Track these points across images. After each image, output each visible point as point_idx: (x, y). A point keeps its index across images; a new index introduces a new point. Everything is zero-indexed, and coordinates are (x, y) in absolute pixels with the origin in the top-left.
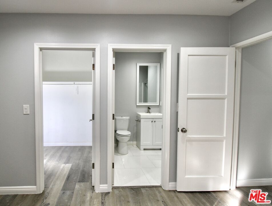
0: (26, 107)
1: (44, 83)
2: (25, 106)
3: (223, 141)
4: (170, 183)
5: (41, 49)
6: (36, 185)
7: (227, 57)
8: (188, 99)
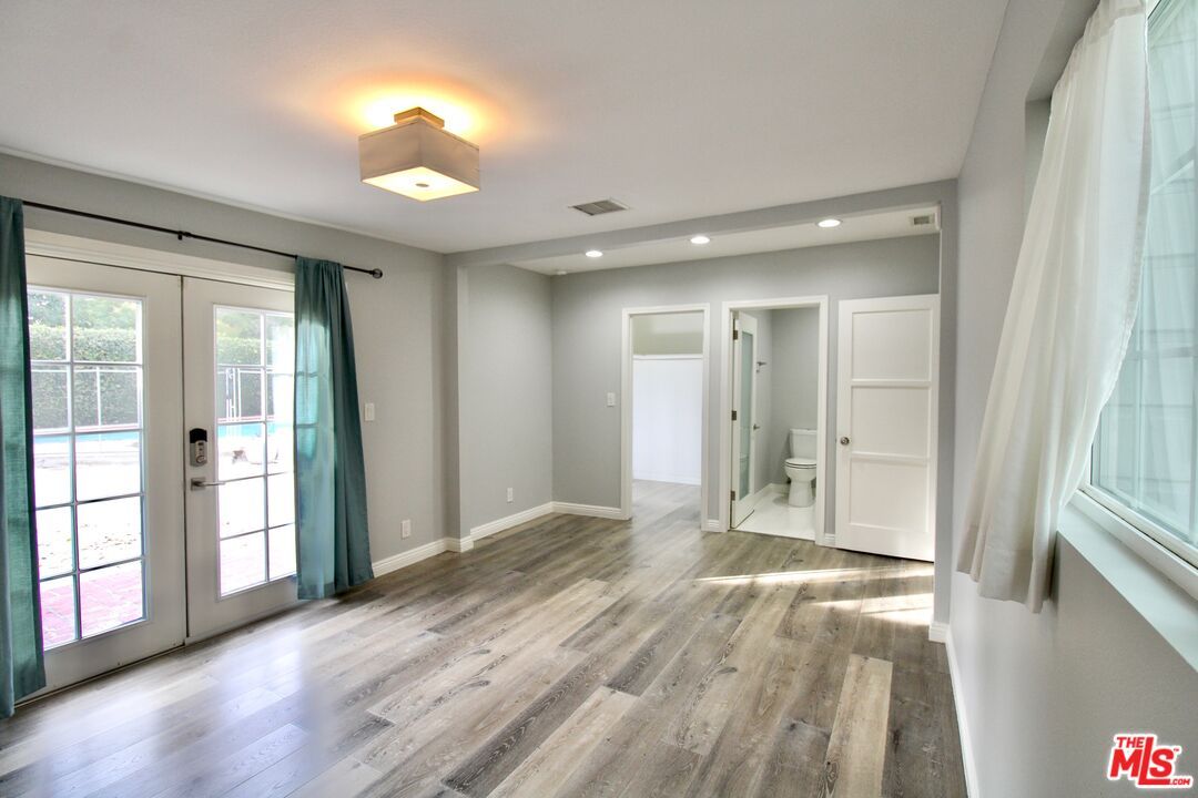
0: (611, 395)
1: (635, 357)
2: (609, 394)
3: (926, 466)
4: (827, 535)
5: (631, 316)
6: (619, 506)
7: (931, 312)
8: (852, 387)
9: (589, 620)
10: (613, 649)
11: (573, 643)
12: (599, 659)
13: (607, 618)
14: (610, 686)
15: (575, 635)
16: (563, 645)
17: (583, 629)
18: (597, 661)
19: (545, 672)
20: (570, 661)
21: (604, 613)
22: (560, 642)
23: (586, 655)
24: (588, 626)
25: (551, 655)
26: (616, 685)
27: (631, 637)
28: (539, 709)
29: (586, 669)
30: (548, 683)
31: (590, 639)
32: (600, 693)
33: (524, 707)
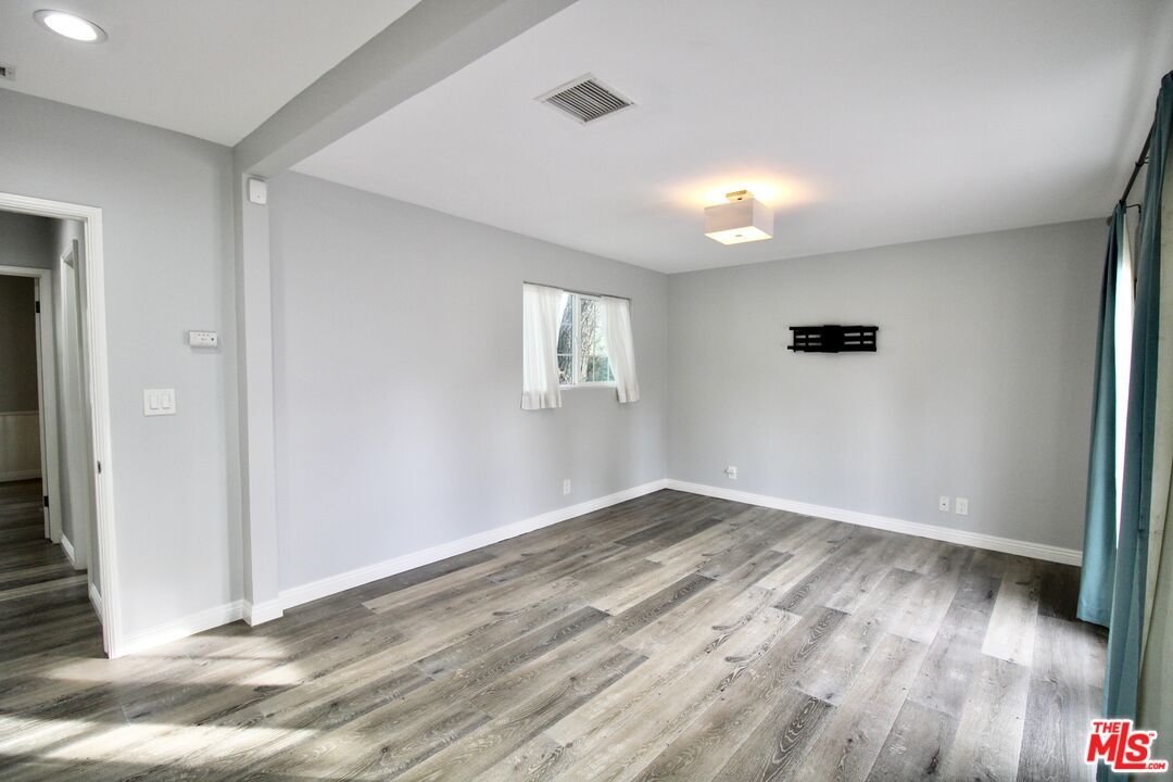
9: (605, 691)
10: (591, 646)
11: (633, 659)
12: (609, 637)
13: (581, 692)
14: (608, 615)
15: (628, 669)
16: (644, 658)
17: (617, 677)
18: (612, 635)
19: (663, 632)
20: (639, 640)
21: (580, 701)
22: (647, 662)
23: (621, 643)
24: (610, 682)
25: (658, 648)
26: (604, 615)
27: (563, 659)
28: (666, 607)
29: (625, 630)
30: (660, 623)
31: (611, 661)
32: (617, 611)
33: (679, 608)
